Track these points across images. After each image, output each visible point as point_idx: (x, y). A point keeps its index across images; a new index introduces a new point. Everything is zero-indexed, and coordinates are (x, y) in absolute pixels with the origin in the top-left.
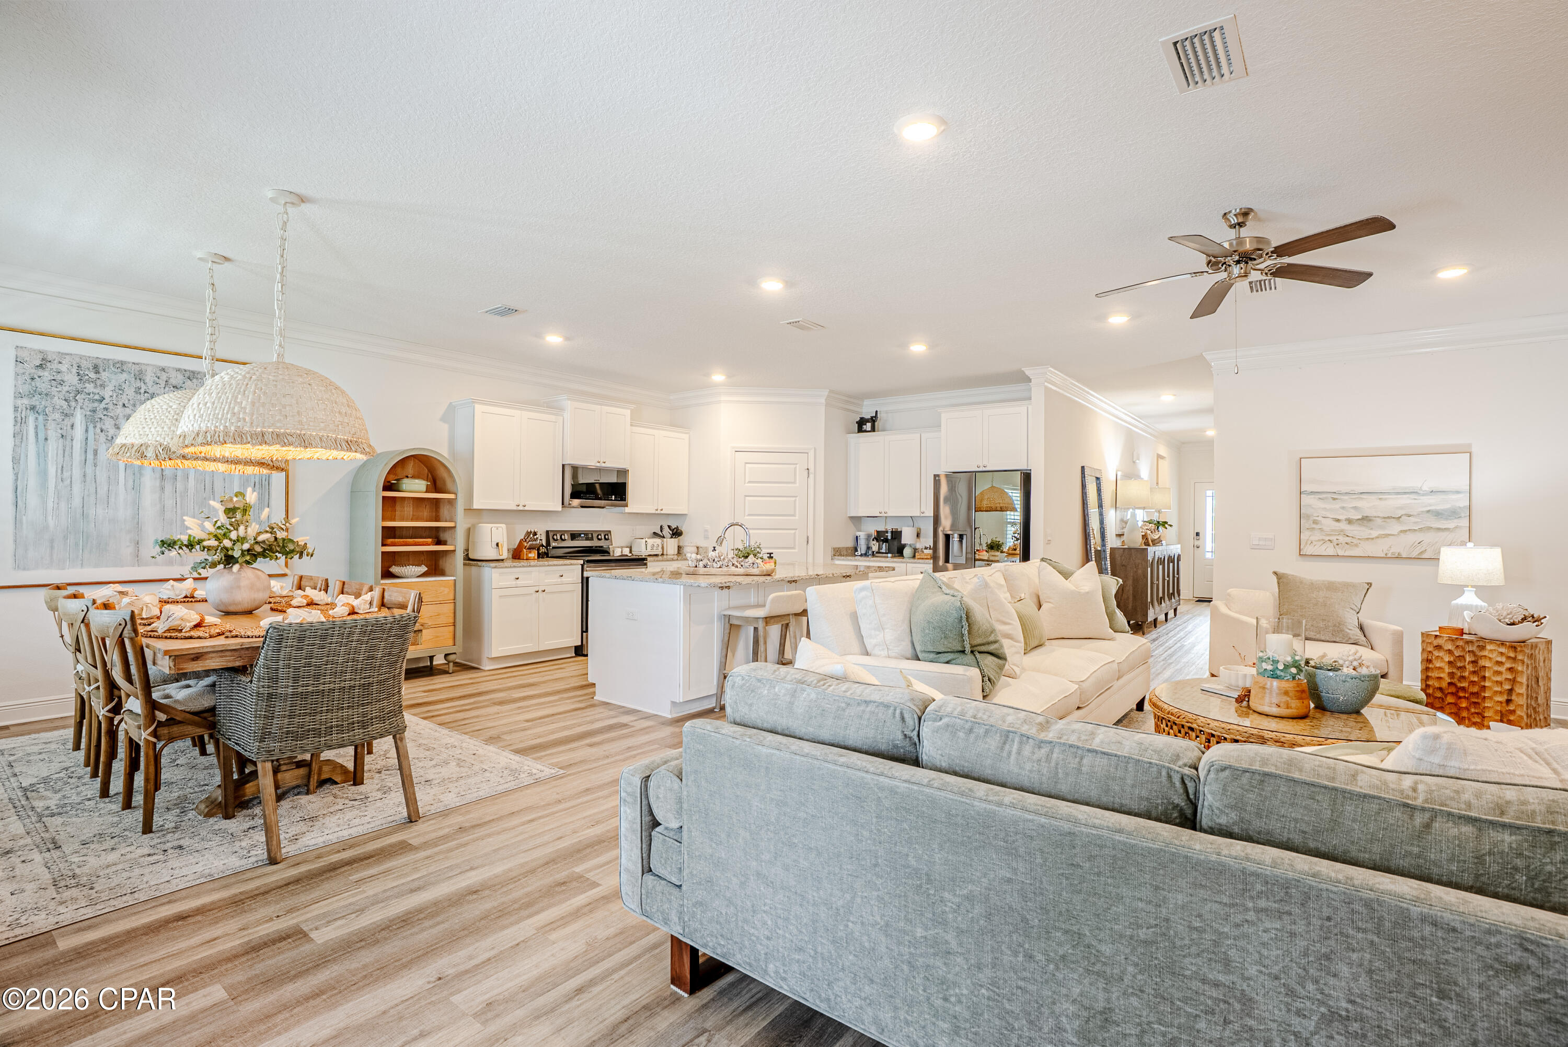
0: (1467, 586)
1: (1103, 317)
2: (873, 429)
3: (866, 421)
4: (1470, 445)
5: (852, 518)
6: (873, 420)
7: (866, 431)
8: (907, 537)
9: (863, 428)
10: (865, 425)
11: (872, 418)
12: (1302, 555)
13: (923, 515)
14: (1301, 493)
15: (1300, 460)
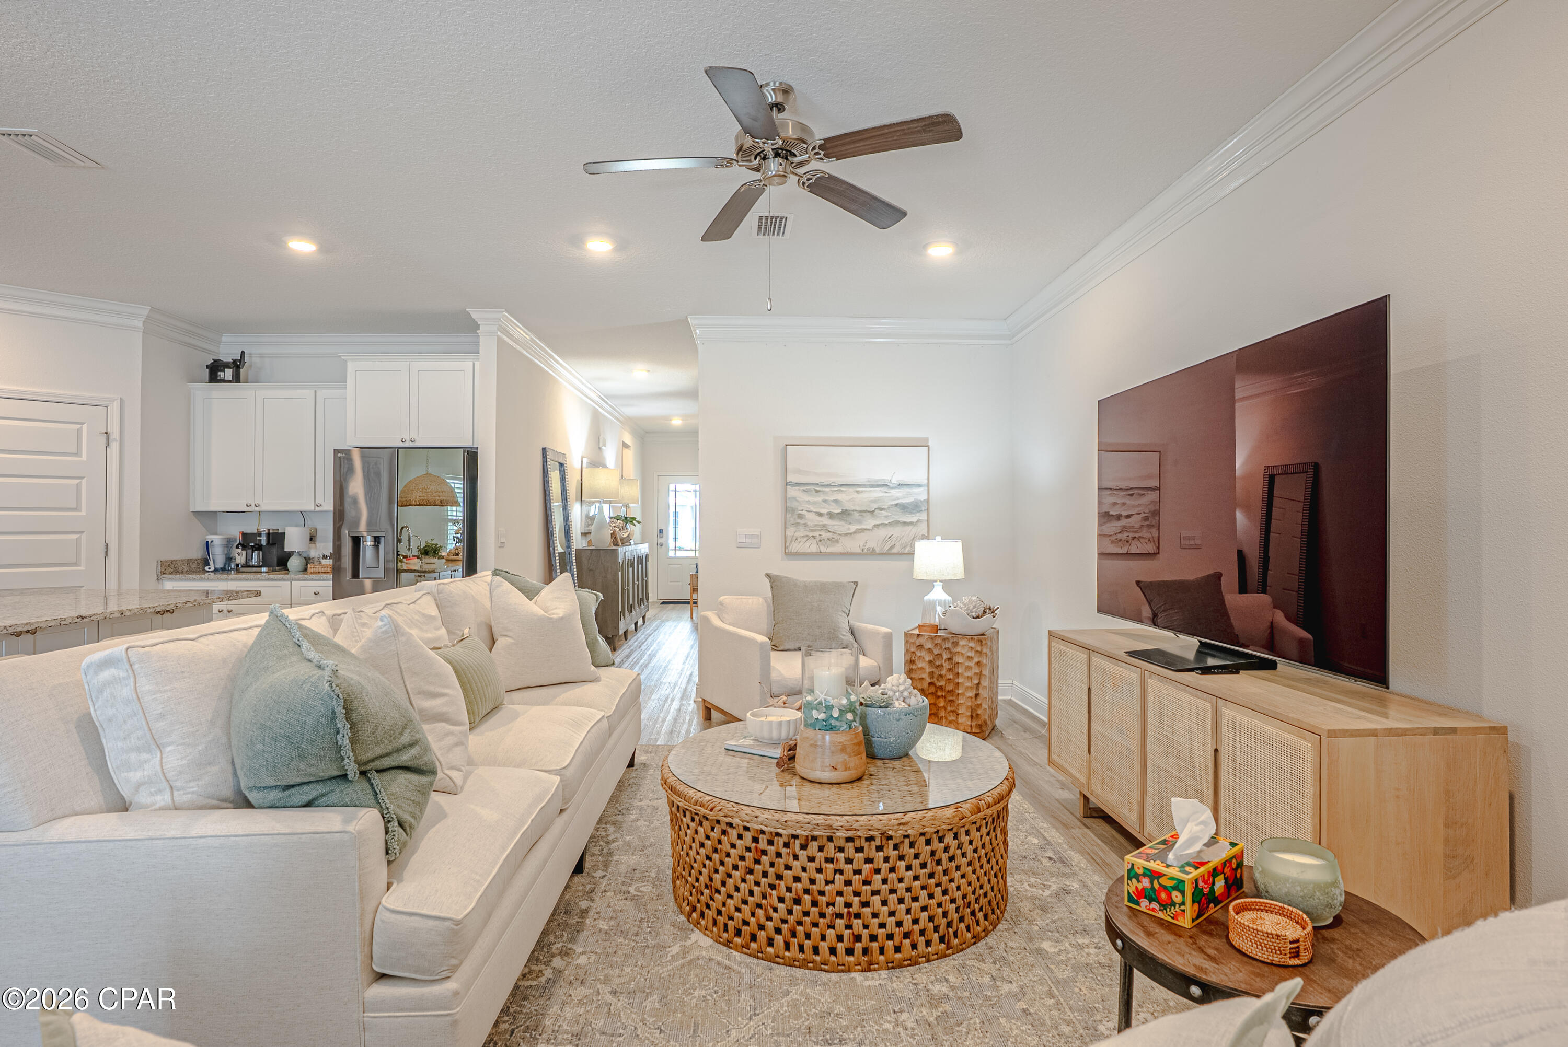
0: (936, 581)
1: (577, 241)
2: (237, 379)
3: (226, 365)
4: (927, 439)
5: (197, 513)
6: (237, 365)
7: (223, 381)
8: (294, 541)
9: (217, 376)
10: (221, 371)
11: (235, 361)
12: (788, 554)
13: (319, 509)
14: (786, 484)
15: (785, 448)
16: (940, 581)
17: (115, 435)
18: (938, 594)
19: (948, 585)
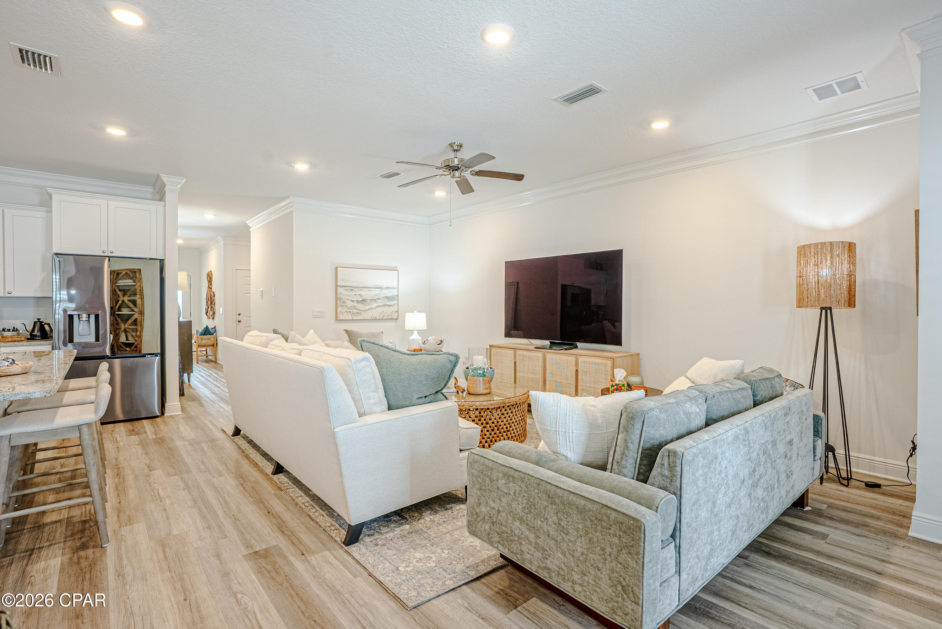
0: (414, 330)
1: (291, 163)
4: (396, 267)
12: (337, 320)
13: (10, 295)
14: (337, 286)
15: (336, 268)
16: (417, 330)
18: (415, 336)
19: (420, 332)
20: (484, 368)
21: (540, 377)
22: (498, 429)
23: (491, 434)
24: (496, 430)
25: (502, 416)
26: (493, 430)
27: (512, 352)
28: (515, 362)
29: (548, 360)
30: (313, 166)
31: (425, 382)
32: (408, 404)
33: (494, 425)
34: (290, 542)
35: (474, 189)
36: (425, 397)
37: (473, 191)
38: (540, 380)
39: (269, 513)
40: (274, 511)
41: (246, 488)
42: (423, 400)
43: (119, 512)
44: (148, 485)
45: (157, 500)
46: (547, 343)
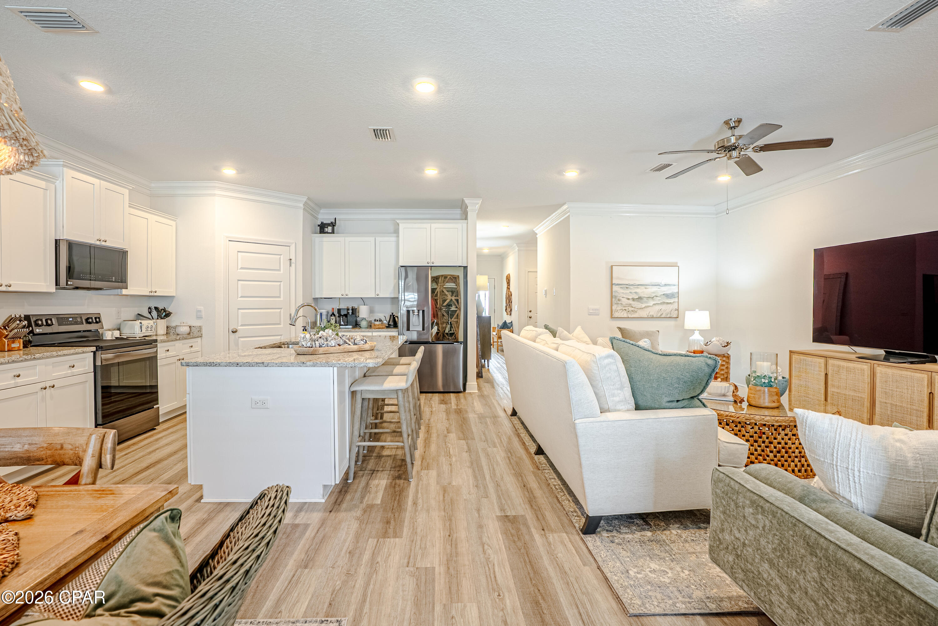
0: (696, 330)
2: (333, 232)
3: (329, 225)
4: (677, 263)
5: (314, 298)
6: (333, 225)
7: (328, 233)
8: (363, 312)
9: (324, 230)
10: (326, 228)
11: (332, 223)
12: (612, 317)
13: (378, 296)
14: (612, 284)
15: (612, 267)
16: (698, 330)
17: (293, 261)
18: (697, 336)
19: (702, 332)
20: (771, 377)
21: (866, 395)
22: (786, 452)
23: (775, 456)
24: (784, 452)
25: (792, 437)
26: (779, 452)
27: (822, 361)
28: (826, 374)
29: (878, 375)
30: (583, 171)
31: (676, 385)
32: (657, 406)
33: (780, 446)
34: (535, 516)
35: (762, 167)
36: (678, 401)
37: (762, 170)
38: (866, 400)
39: (524, 486)
40: (528, 486)
41: (512, 461)
42: (675, 404)
43: (423, 459)
44: (444, 444)
45: (447, 456)
46: (881, 352)
